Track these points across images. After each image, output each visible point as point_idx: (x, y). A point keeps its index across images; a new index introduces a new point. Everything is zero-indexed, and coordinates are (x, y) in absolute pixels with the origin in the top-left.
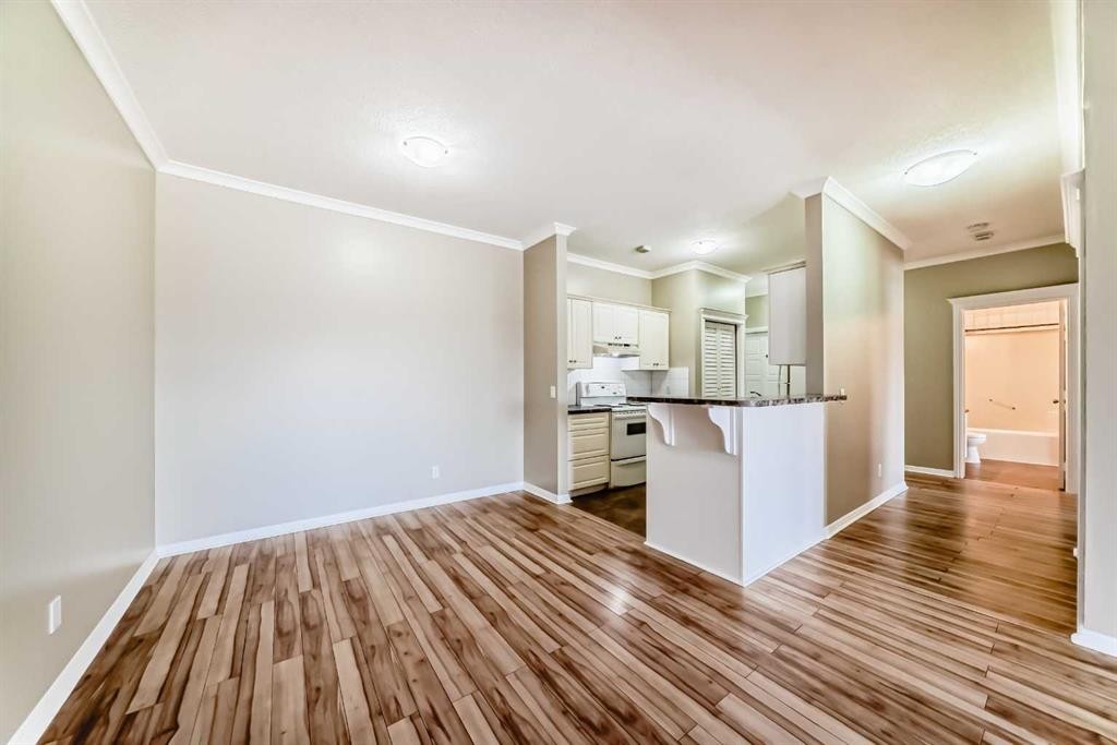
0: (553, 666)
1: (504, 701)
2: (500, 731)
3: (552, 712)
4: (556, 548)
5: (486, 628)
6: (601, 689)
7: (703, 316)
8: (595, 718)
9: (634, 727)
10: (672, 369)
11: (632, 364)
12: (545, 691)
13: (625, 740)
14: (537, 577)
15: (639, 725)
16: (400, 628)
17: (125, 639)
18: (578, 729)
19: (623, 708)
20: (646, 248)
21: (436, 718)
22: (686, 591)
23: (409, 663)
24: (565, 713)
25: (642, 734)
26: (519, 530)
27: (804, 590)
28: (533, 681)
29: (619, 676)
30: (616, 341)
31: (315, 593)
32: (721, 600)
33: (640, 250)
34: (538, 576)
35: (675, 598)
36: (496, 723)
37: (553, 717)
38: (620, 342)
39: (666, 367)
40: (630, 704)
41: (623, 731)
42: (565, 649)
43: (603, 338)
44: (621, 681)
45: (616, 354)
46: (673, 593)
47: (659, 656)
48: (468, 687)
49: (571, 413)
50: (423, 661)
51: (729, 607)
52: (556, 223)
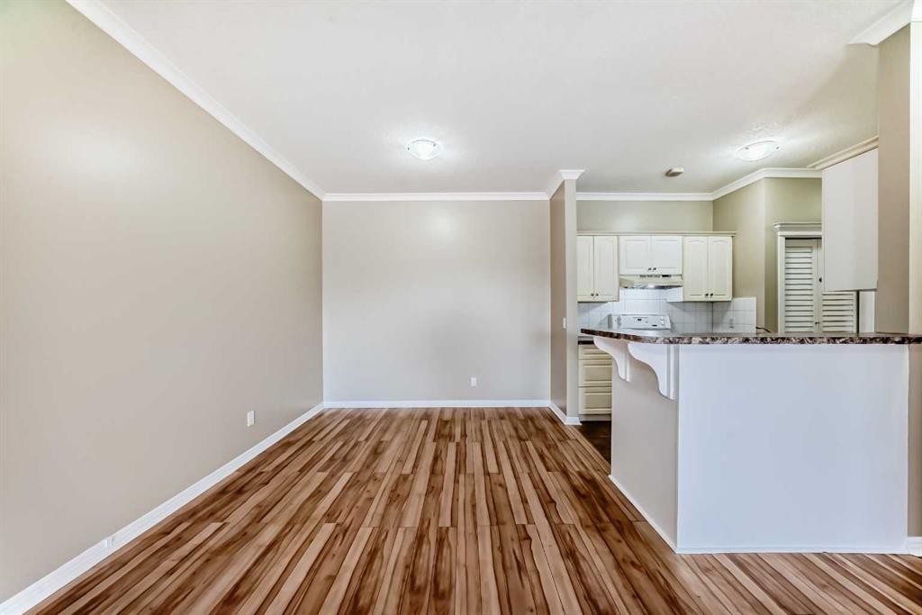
0: (432, 536)
1: (384, 540)
2: (365, 555)
3: (401, 562)
4: (525, 458)
5: (420, 495)
6: (444, 566)
7: (779, 233)
8: (420, 581)
9: (436, 602)
10: (735, 299)
11: (677, 295)
12: (411, 547)
13: (422, 605)
14: (487, 473)
15: (440, 604)
16: (378, 476)
17: (286, 440)
18: (404, 580)
19: (443, 585)
20: (675, 170)
21: (346, 531)
22: (601, 531)
23: (365, 496)
24: (407, 567)
25: (436, 610)
26: (511, 436)
27: (767, 591)
28: (411, 538)
29: (466, 566)
30: (650, 273)
31: (363, 444)
32: (630, 553)
33: (671, 174)
34: (489, 474)
35: (582, 533)
36: (369, 549)
37: (398, 565)
38: (655, 273)
39: (728, 297)
40: (451, 586)
41: (427, 600)
42: (451, 530)
43: (632, 270)
44: (464, 569)
45: (652, 286)
46: (586, 527)
47: (512, 568)
48: (376, 523)
49: (580, 342)
50: (371, 499)
51: (633, 563)
52: (562, 171)
